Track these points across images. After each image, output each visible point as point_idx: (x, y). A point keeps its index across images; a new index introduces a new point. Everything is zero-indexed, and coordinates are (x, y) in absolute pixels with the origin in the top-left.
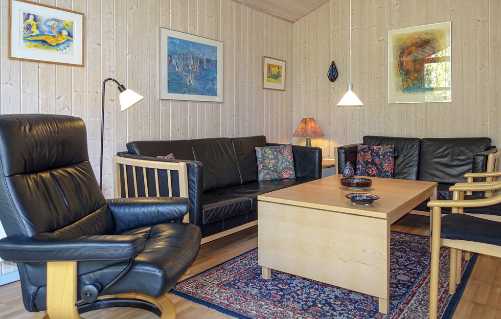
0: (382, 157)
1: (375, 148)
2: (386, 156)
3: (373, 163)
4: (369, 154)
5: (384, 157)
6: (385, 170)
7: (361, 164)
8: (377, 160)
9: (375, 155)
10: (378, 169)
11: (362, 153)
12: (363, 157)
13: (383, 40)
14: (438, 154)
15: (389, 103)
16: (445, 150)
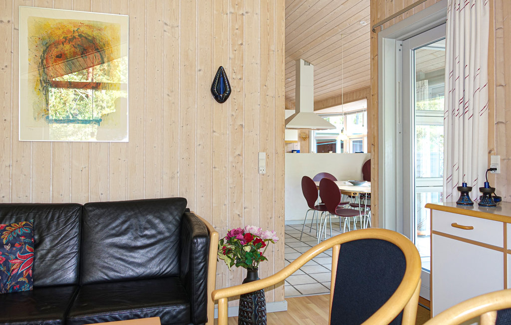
0: (8, 247)
2: (17, 245)
5: (13, 246)
13: (9, 22)
14: (114, 228)
15: (19, 140)
16: (124, 223)
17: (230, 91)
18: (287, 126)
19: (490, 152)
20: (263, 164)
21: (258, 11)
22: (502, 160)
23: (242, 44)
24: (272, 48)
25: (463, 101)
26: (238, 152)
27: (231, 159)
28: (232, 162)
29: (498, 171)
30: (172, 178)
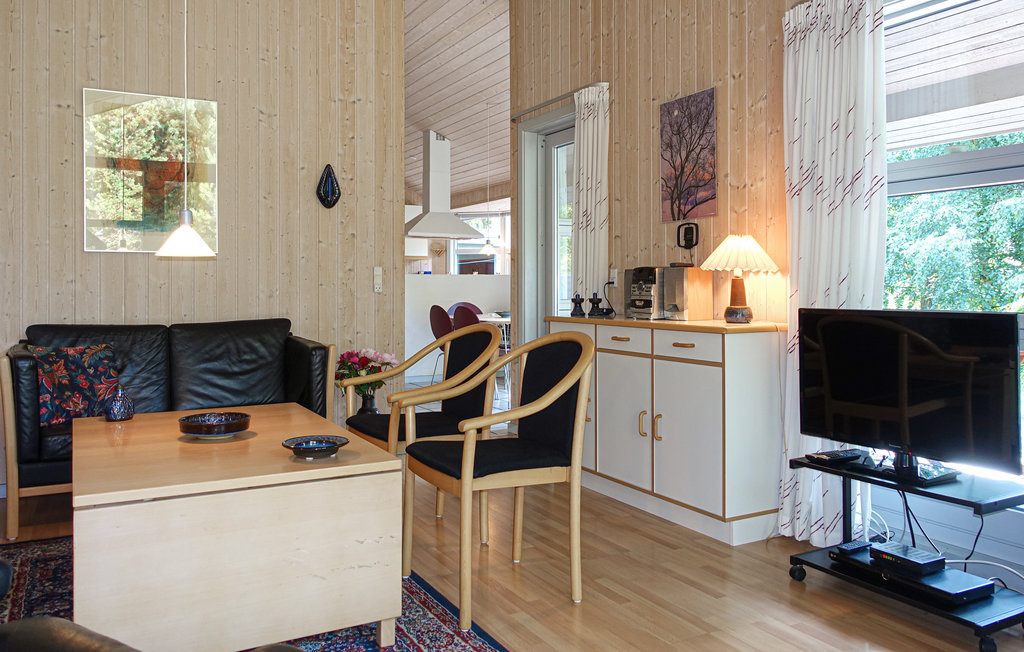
0: (91, 371)
1: (71, 351)
2: (100, 369)
3: (74, 387)
4: (62, 368)
5: (96, 369)
6: (101, 398)
7: (49, 392)
8: (81, 381)
9: (73, 367)
10: (86, 398)
11: (47, 366)
12: (51, 374)
13: (68, 106)
14: (207, 353)
15: (86, 250)
16: (219, 346)
17: (340, 194)
18: (410, 233)
19: (610, 266)
20: (378, 281)
21: (372, 98)
22: (619, 273)
23: (353, 138)
24: (390, 142)
25: (585, 213)
26: (348, 267)
27: (340, 274)
28: (342, 279)
29: (615, 285)
30: (271, 296)
